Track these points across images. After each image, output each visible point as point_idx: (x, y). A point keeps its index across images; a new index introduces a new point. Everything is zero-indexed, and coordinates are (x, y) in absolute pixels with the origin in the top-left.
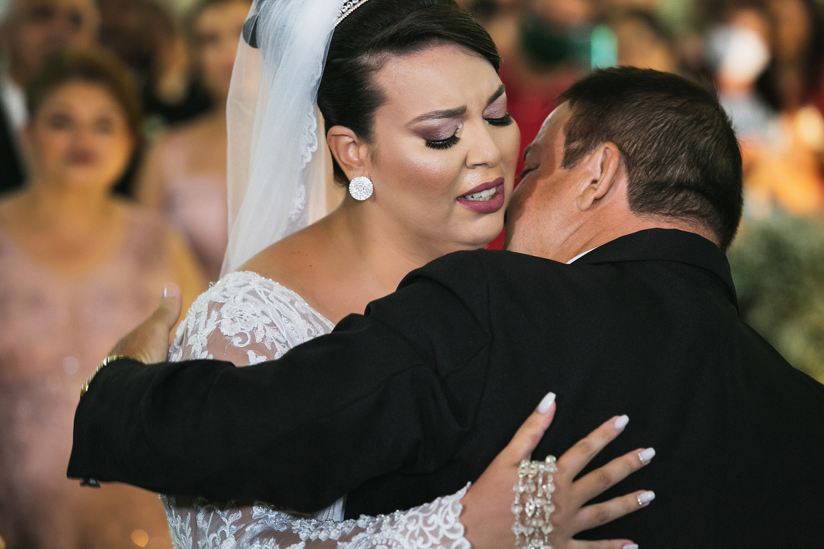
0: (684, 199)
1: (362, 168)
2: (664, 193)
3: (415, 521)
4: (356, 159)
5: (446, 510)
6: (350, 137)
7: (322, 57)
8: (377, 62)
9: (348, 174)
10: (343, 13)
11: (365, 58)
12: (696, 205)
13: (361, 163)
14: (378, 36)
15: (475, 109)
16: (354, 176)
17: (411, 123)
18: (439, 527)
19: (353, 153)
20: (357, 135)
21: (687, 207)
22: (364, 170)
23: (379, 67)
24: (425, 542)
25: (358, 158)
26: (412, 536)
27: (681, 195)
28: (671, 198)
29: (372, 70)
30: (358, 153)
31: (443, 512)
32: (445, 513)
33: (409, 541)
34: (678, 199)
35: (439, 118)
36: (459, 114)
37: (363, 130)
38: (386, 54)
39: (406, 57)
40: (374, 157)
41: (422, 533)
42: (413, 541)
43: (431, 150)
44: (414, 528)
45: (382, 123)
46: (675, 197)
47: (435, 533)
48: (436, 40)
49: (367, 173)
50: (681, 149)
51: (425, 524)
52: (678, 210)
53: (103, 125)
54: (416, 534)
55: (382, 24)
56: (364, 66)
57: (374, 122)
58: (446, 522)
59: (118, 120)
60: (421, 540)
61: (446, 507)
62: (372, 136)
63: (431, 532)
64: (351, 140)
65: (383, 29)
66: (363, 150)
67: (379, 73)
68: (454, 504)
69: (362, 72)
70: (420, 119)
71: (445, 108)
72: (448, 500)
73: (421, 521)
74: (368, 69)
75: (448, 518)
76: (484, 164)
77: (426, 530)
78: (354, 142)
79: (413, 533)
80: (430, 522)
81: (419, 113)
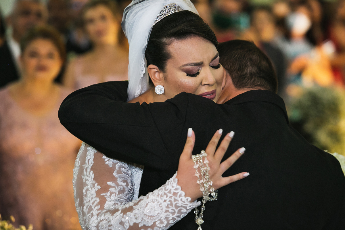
0: (254, 81)
1: (161, 82)
2: (247, 79)
3: (161, 190)
4: (158, 78)
5: (172, 183)
6: (156, 69)
7: (147, 37)
8: (169, 42)
9: (155, 84)
10: (157, 20)
11: (164, 40)
12: (259, 82)
13: (160, 80)
14: (170, 32)
15: (206, 62)
16: (157, 85)
17: (181, 67)
18: (170, 190)
19: (157, 76)
20: (159, 69)
21: (256, 83)
22: (161, 83)
23: (170, 44)
24: (167, 197)
25: (159, 77)
26: (162, 196)
27: (253, 79)
28: (249, 81)
29: (167, 45)
30: (159, 76)
31: (170, 184)
32: (171, 184)
33: (161, 198)
34: (252, 81)
35: (192, 65)
36: (200, 64)
37: (162, 68)
38: (173, 39)
39: (181, 41)
40: (165, 78)
41: (165, 194)
42: (162, 198)
43: (188, 77)
44: (161, 193)
45: (169, 66)
46: (250, 81)
47: (170, 192)
48: (193, 35)
49: (162, 84)
50: (247, 61)
51: (166, 190)
52: (253, 85)
53: (50, 56)
54: (163, 195)
55: (171, 27)
56: (164, 43)
57: (166, 65)
58: (173, 187)
59: (56, 54)
60: (165, 196)
61: (171, 181)
62: (165, 70)
63: (168, 192)
64: (157, 70)
65: (172, 29)
66: (161, 75)
67: (169, 46)
68: (174, 180)
69: (163, 45)
70: (185, 65)
71: (195, 62)
72: (171, 179)
73: (164, 190)
74: (165, 44)
75: (173, 185)
76: (209, 85)
77: (166, 192)
78: (158, 71)
79: (161, 194)
80: (167, 189)
81: (184, 63)
